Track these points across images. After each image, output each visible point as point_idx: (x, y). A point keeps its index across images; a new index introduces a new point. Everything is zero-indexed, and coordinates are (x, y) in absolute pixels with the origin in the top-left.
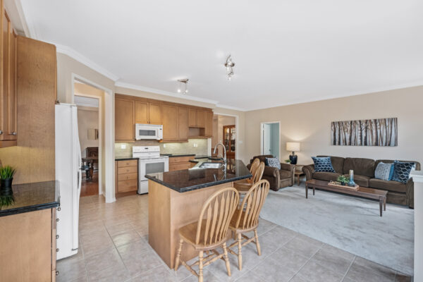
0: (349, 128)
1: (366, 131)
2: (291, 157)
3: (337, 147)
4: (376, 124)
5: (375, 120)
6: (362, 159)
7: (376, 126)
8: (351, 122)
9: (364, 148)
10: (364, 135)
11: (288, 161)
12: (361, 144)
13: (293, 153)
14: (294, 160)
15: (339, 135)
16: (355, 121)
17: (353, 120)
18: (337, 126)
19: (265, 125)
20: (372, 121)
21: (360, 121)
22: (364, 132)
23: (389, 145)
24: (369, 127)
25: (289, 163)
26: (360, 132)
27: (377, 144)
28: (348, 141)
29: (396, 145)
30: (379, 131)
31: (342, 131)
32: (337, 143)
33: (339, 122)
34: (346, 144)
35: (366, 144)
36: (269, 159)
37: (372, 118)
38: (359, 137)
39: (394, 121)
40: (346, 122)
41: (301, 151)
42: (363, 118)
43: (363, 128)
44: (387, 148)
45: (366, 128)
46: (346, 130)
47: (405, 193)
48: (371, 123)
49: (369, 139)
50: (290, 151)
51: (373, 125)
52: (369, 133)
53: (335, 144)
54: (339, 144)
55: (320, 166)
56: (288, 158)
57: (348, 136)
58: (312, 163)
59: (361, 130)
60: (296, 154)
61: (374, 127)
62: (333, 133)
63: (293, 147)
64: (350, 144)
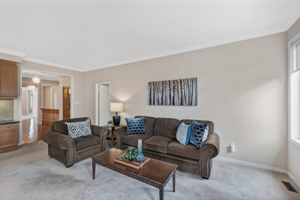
0: (161, 88)
1: (174, 91)
2: (114, 117)
3: (152, 106)
4: (181, 83)
5: (181, 80)
6: (170, 119)
7: (181, 87)
8: (163, 82)
9: (172, 107)
10: (172, 95)
11: (110, 123)
12: (170, 104)
13: (117, 113)
15: (154, 95)
16: (166, 81)
17: (164, 80)
18: (153, 86)
19: (100, 86)
20: (179, 81)
21: (169, 81)
22: (172, 92)
23: (191, 105)
24: (176, 87)
25: (110, 125)
26: (169, 92)
27: (182, 104)
28: (160, 101)
29: (196, 105)
30: (183, 90)
31: (156, 91)
32: (152, 103)
33: (154, 83)
34: (159, 104)
35: (174, 104)
36: (68, 124)
37: (178, 78)
38: (169, 97)
39: (194, 80)
40: (159, 82)
42: (172, 78)
43: (172, 88)
44: (190, 107)
45: (174, 88)
46: (159, 90)
47: (198, 160)
48: (178, 83)
49: (176, 99)
50: (113, 112)
51: (179, 84)
52: (176, 91)
53: (150, 104)
54: (154, 104)
57: (160, 95)
59: (170, 90)
61: (180, 87)
62: (149, 92)
63: (116, 107)
64: (162, 104)
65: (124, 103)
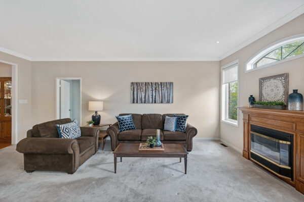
0: (144, 88)
1: (155, 92)
2: (93, 117)
3: (135, 105)
4: (161, 86)
5: (161, 83)
6: (154, 114)
7: (162, 88)
8: (146, 83)
9: (154, 105)
10: (154, 95)
11: (90, 123)
12: (152, 102)
13: (96, 112)
14: (96, 120)
15: (137, 94)
16: (148, 83)
17: (147, 82)
18: (135, 86)
20: (159, 83)
21: (152, 83)
22: (154, 92)
23: (169, 102)
24: (157, 88)
25: (91, 125)
26: (151, 92)
27: (162, 102)
28: (143, 100)
29: (172, 102)
30: (163, 91)
31: (139, 91)
32: (135, 101)
33: (137, 83)
34: (142, 103)
35: (155, 102)
37: (159, 81)
38: (151, 97)
39: (171, 84)
40: (142, 83)
41: (104, 110)
42: (154, 81)
43: (154, 88)
44: (168, 104)
45: (156, 89)
46: (142, 90)
47: (185, 140)
48: (159, 85)
49: (157, 98)
50: (93, 111)
51: (160, 86)
52: (157, 92)
53: (134, 102)
54: (137, 102)
55: (124, 125)
56: (90, 119)
57: (143, 95)
59: (152, 91)
60: (99, 113)
61: (160, 88)
62: (132, 92)
63: (95, 106)
64: (145, 102)
65: (103, 101)
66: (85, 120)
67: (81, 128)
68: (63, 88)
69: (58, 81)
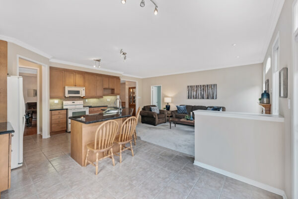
1: (203, 91)
2: (167, 106)
3: (190, 100)
4: (208, 87)
5: (207, 85)
9: (202, 100)
10: (202, 93)
11: (165, 109)
12: (201, 98)
13: (168, 103)
14: (168, 108)
15: (191, 93)
17: (197, 85)
18: (190, 88)
21: (201, 86)
24: (205, 89)
25: (165, 110)
26: (200, 91)
27: (208, 98)
28: (195, 97)
29: (216, 98)
30: (209, 91)
31: (192, 91)
33: (191, 86)
35: (203, 98)
37: (206, 84)
38: (200, 94)
39: (215, 85)
40: (194, 86)
41: (172, 102)
42: (202, 84)
43: (202, 89)
44: (213, 100)
46: (194, 90)
48: (205, 87)
49: (205, 95)
50: (166, 103)
52: (205, 92)
53: (189, 98)
54: (191, 98)
55: (180, 111)
56: (165, 107)
57: (195, 93)
58: (177, 109)
61: (207, 89)
62: (188, 92)
63: (168, 100)
64: (196, 98)
65: (172, 97)
66: (163, 107)
67: (160, 110)
68: (154, 90)
69: (152, 87)
